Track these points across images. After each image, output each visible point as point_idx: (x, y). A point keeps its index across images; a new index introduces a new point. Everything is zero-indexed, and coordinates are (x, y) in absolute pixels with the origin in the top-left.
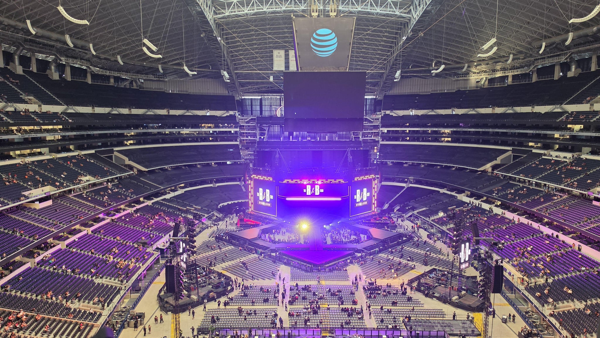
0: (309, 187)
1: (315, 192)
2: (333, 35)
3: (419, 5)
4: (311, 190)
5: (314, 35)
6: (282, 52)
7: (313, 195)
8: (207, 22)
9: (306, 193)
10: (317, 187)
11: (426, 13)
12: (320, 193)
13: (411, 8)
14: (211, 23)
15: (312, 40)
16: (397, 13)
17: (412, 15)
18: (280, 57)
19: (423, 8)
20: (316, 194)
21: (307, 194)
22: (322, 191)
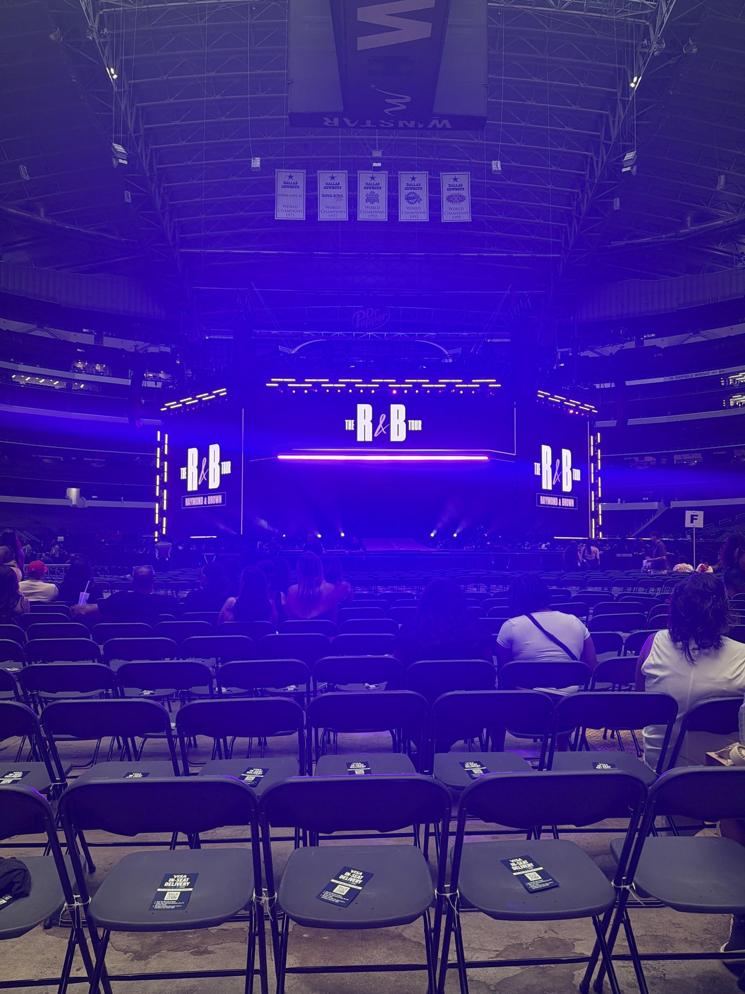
0: (365, 411)
1: (388, 430)
4: (375, 422)
6: (300, 177)
7: (382, 441)
9: (354, 433)
10: (398, 411)
12: (409, 433)
18: (295, 186)
20: (394, 438)
21: (360, 438)
22: (416, 425)
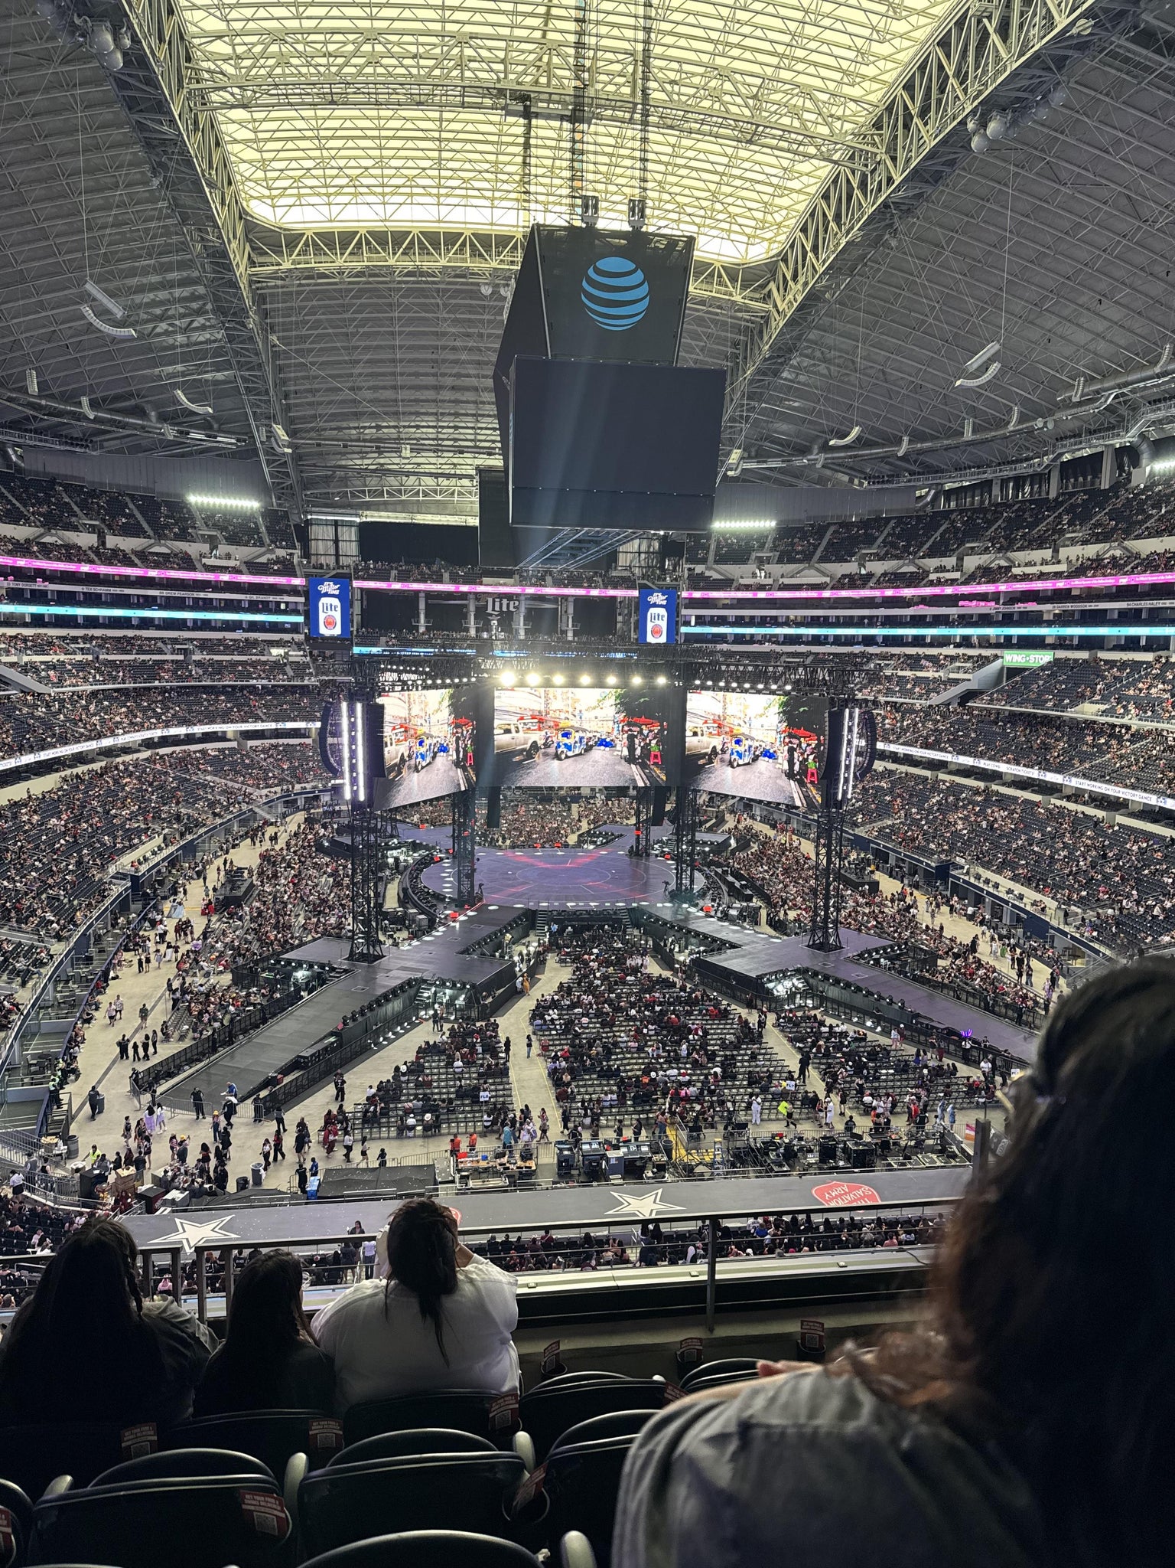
2: (639, 276)
3: (795, 277)
5: (591, 272)
8: (234, 285)
11: (813, 298)
13: (772, 286)
14: (243, 284)
15: (584, 284)
16: (738, 298)
17: (775, 306)
19: (806, 284)
